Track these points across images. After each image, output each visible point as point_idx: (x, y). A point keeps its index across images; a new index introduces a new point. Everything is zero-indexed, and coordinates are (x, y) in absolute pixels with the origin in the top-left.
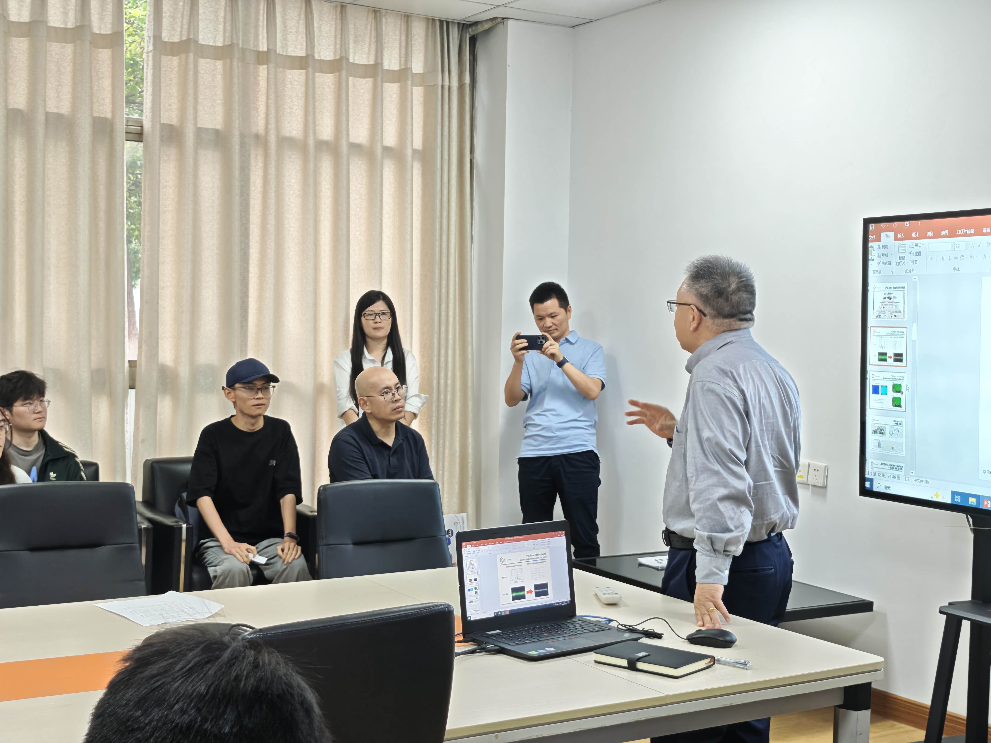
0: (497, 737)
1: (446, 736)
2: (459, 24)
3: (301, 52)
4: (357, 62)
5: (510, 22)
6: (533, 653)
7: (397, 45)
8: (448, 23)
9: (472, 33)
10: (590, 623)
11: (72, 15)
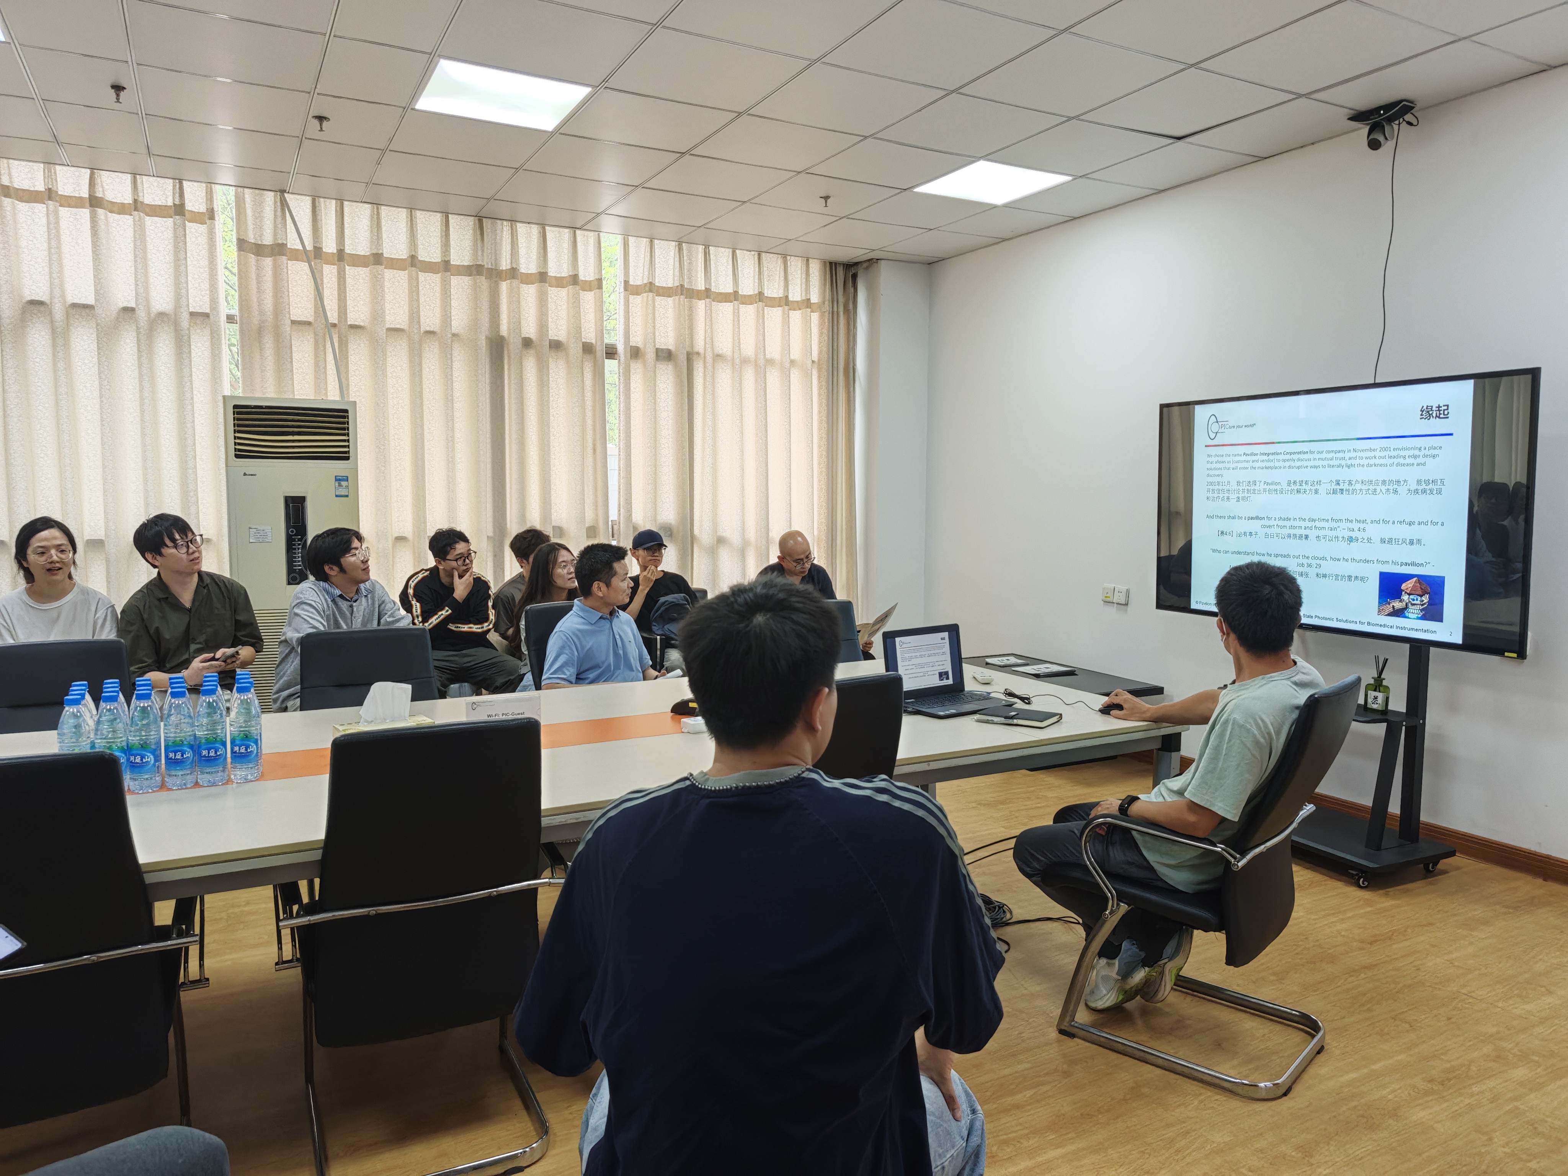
0: (929, 765)
1: (897, 764)
2: (844, 264)
3: (729, 289)
4: (770, 296)
5: (882, 263)
6: (942, 713)
7: (799, 282)
8: (836, 264)
9: (853, 272)
10: (976, 695)
11: (565, 266)
